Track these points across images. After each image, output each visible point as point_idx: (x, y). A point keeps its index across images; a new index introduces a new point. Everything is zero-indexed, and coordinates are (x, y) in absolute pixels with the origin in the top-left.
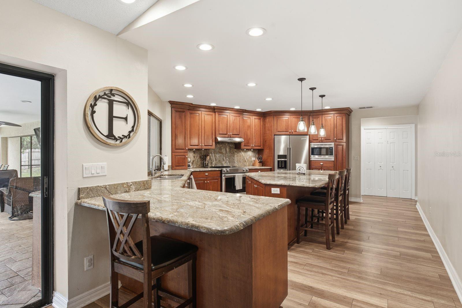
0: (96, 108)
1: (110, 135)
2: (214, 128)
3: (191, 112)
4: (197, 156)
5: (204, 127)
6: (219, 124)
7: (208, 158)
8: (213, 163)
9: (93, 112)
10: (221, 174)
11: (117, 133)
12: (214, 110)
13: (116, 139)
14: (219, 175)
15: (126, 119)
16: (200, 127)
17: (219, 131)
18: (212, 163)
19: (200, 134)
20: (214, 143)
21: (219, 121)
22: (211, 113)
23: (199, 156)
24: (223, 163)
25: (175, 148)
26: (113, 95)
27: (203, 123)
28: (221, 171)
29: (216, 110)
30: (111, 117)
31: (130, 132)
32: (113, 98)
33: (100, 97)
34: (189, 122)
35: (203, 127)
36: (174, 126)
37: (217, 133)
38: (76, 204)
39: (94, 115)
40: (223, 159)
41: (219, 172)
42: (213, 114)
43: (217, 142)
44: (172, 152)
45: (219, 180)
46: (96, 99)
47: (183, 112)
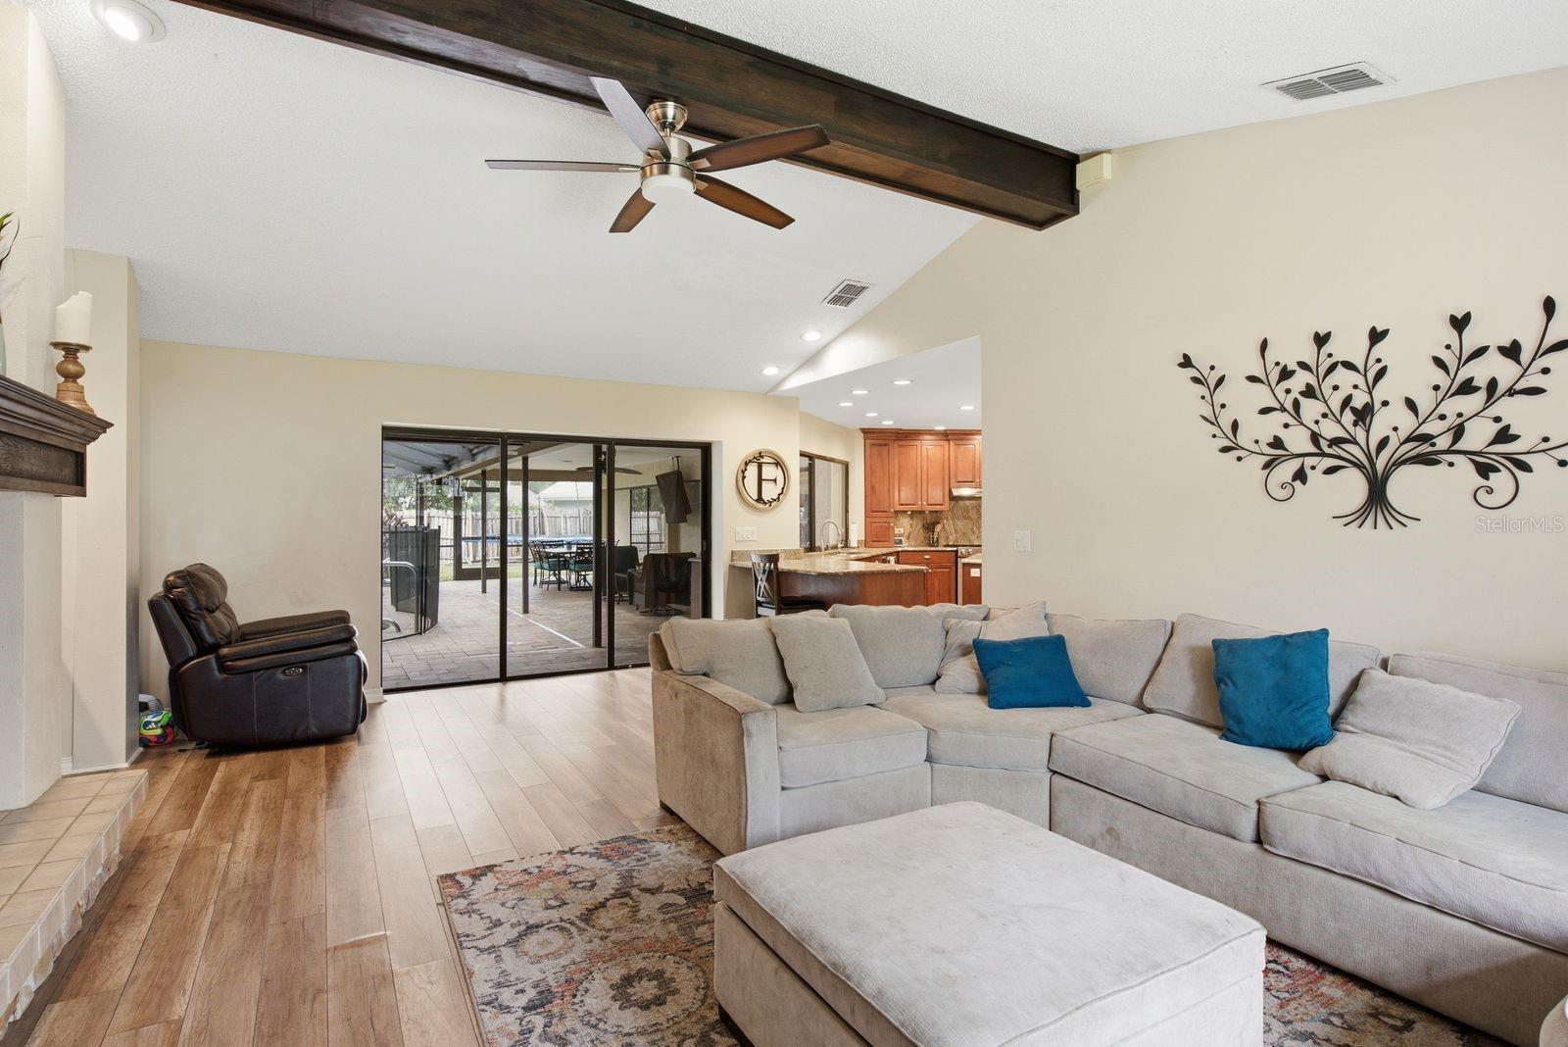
0: (746, 473)
1: (760, 499)
2: (947, 471)
3: (900, 443)
4: (918, 524)
5: (927, 470)
6: (956, 463)
7: (938, 528)
8: (950, 537)
9: (744, 477)
10: (957, 557)
11: (766, 497)
12: (946, 436)
13: (765, 503)
14: (953, 560)
15: (775, 481)
16: (919, 470)
17: (956, 476)
18: (947, 538)
19: (919, 482)
20: (947, 499)
21: (956, 458)
22: (942, 443)
23: (920, 524)
24: (973, 538)
25: (871, 511)
26: (762, 457)
27: (925, 463)
28: (957, 552)
29: (949, 437)
30: (760, 480)
31: (779, 495)
32: (762, 460)
33: (750, 461)
34: (896, 462)
35: (925, 469)
36: (868, 470)
37: (953, 480)
38: (730, 566)
39: (745, 480)
40: (972, 530)
41: (954, 554)
42: (946, 444)
43: (953, 498)
44: (866, 517)
45: (954, 568)
46: (746, 464)
47: (886, 445)
